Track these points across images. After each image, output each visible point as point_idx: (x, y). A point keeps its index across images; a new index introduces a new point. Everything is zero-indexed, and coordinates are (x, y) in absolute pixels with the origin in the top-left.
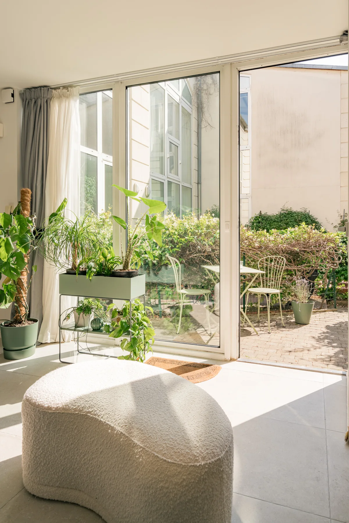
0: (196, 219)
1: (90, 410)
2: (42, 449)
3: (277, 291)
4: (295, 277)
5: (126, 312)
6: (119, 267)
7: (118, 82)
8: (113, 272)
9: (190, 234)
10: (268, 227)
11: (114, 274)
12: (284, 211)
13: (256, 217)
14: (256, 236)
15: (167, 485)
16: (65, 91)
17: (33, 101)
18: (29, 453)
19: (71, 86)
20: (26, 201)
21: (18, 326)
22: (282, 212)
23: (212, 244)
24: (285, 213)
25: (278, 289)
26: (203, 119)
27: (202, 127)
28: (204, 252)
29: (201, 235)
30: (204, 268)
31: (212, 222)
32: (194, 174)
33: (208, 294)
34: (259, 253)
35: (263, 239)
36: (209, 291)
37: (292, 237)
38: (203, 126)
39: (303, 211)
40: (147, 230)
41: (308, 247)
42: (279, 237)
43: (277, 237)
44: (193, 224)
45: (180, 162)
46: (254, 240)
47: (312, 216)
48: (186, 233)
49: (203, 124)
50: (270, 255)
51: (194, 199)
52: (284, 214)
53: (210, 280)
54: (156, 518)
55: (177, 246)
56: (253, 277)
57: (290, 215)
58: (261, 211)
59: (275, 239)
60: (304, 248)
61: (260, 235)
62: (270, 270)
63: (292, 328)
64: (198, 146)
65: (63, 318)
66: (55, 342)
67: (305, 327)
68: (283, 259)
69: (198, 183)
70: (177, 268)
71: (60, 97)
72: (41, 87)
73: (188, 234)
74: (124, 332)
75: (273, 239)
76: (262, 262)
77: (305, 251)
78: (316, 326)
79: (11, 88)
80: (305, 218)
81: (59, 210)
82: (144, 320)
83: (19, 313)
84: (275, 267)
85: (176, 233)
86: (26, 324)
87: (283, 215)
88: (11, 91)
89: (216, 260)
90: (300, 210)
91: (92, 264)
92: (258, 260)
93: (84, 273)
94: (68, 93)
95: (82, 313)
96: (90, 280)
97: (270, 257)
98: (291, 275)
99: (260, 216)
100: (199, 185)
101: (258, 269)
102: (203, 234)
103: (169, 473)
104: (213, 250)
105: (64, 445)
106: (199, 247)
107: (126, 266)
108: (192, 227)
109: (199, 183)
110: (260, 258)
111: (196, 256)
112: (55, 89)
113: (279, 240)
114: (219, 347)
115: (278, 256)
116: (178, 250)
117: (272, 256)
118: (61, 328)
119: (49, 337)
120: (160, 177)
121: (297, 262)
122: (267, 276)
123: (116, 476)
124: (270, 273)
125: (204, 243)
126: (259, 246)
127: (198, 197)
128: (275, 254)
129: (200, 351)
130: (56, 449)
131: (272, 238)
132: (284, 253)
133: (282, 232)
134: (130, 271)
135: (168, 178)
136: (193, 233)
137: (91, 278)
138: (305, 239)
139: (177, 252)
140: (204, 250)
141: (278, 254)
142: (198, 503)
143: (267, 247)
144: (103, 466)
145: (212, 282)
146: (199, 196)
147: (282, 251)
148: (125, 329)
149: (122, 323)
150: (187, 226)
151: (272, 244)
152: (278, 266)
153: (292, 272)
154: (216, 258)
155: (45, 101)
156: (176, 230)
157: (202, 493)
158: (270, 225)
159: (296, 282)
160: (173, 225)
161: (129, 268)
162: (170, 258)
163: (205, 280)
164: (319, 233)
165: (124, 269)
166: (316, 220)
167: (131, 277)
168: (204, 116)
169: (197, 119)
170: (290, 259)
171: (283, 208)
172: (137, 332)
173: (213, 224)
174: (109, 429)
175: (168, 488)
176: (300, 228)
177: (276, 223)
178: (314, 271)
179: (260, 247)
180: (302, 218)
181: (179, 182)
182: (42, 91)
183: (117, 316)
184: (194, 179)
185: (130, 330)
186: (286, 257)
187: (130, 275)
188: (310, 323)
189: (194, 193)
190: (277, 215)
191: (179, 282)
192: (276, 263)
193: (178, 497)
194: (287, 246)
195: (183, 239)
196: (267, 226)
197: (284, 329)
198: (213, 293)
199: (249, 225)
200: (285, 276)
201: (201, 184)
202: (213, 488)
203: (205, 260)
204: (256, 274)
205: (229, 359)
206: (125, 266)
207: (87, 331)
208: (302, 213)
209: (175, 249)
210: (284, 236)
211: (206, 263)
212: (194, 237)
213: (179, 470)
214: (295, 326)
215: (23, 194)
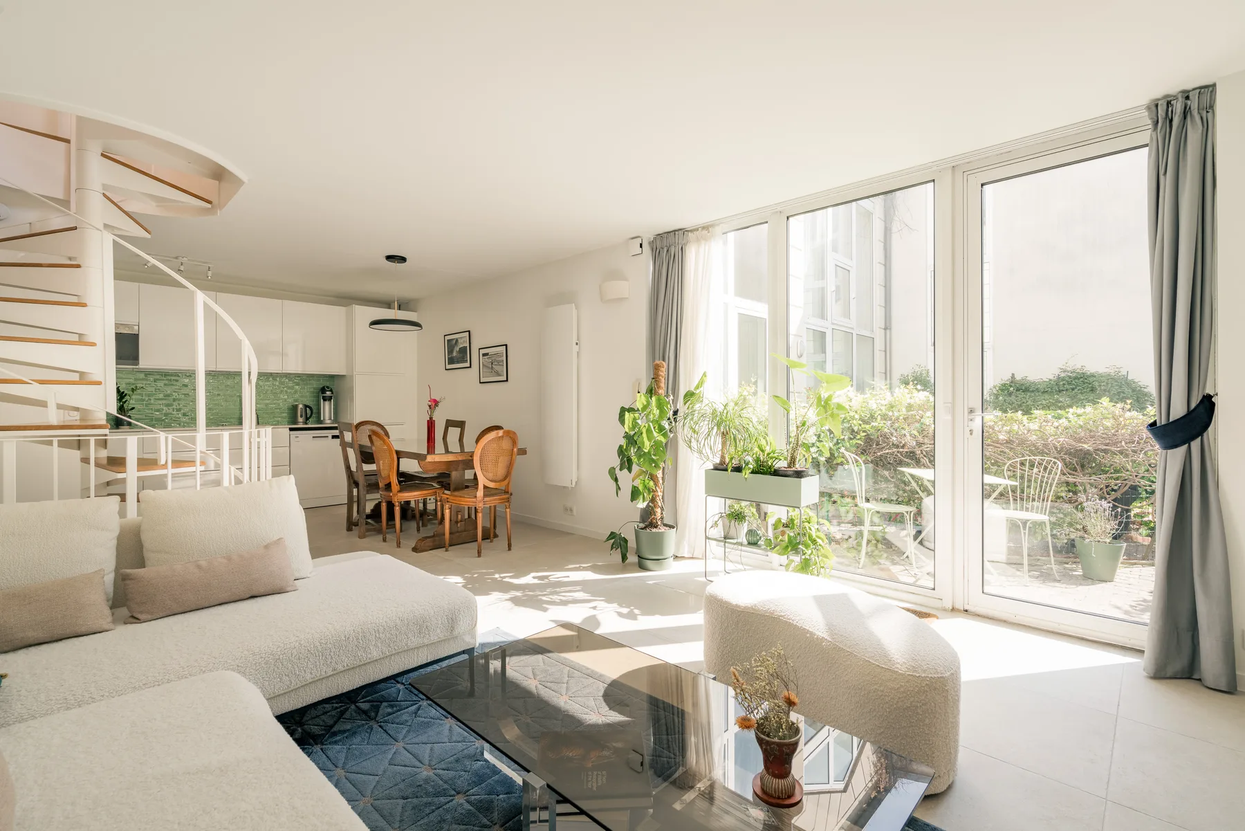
0: (889, 394)
1: (782, 614)
2: (730, 647)
3: (1044, 518)
4: (1082, 497)
5: (793, 524)
6: (782, 464)
7: (777, 212)
8: (775, 470)
9: (879, 418)
10: (1029, 403)
11: (776, 473)
12: (1066, 373)
13: (1004, 385)
14: (1001, 423)
15: (882, 689)
16: (705, 232)
17: (665, 250)
18: (716, 650)
19: (712, 226)
20: (660, 377)
21: (654, 530)
22: (1063, 375)
23: (917, 434)
24: (1070, 377)
25: (1045, 514)
26: (896, 218)
27: (893, 231)
28: (903, 447)
29: (898, 419)
30: (903, 472)
31: (917, 399)
32: (879, 313)
33: (911, 512)
34: (1007, 451)
35: (1015, 427)
36: (913, 509)
37: (1080, 425)
38: (894, 229)
39: (1112, 371)
40: (818, 414)
41: (1115, 444)
42: (1049, 424)
43: (1045, 423)
44: (884, 402)
45: (853, 295)
46: (996, 429)
47: (1134, 382)
48: (872, 417)
49: (895, 227)
50: (1030, 456)
51: (879, 357)
52: (1067, 379)
53: (914, 492)
54: (870, 720)
55: (858, 437)
56: (994, 491)
57: (1081, 380)
58: (1013, 374)
59: (1041, 427)
60: (1107, 445)
61: (1009, 420)
62: (1029, 481)
63: (1076, 584)
64: (885, 265)
65: (709, 525)
66: (692, 558)
67: (1104, 585)
68: (1055, 463)
69: (885, 329)
70: (858, 470)
71: (698, 240)
72: (675, 231)
73: (876, 419)
74: (791, 550)
75: (1037, 428)
76: (1014, 467)
77: (1105, 451)
78: (1128, 586)
79: (639, 237)
80: (1117, 385)
81: (697, 387)
82: (819, 538)
83: (655, 515)
84: (1040, 477)
85: (857, 416)
86: (662, 529)
87: (1063, 380)
88: (639, 241)
89: (925, 461)
90: (1106, 370)
91: (749, 459)
92: (1005, 464)
93: (738, 469)
94: (709, 234)
95: (733, 522)
96: (746, 479)
97: (1028, 458)
98: (1075, 493)
99: (1012, 382)
100: (888, 331)
101: (1005, 478)
102: (901, 418)
103: (883, 678)
104: (920, 444)
105: (755, 646)
106: (895, 439)
107: (793, 461)
108: (883, 408)
109: (887, 328)
110: (1009, 459)
111: (888, 453)
112: (691, 231)
113: (1050, 430)
114: (934, 589)
115: (1047, 458)
116: (859, 442)
117: (1033, 457)
118: (707, 538)
119: (686, 549)
120: (819, 324)
121: (1090, 469)
122: (1022, 492)
123: (818, 681)
124: (1029, 487)
125: (903, 432)
126: (1006, 440)
127: (885, 351)
128: (1042, 453)
129: (902, 591)
130: (745, 650)
131: (1034, 426)
132: (1059, 452)
133: (1059, 414)
134: (799, 469)
135: (833, 324)
136: (885, 417)
137: (746, 476)
138: (1107, 428)
139: (858, 446)
140: (901, 445)
141: (1047, 454)
142: (918, 713)
143: (1022, 442)
144: (801, 670)
145: (917, 496)
146: (887, 351)
147: (1056, 448)
148: (793, 546)
149: (789, 537)
150: (874, 407)
151: (1034, 436)
152: (1046, 475)
153: (1077, 488)
154: (925, 456)
155: (680, 248)
156: (856, 412)
157: (923, 704)
158: (1035, 399)
159: (1085, 504)
160: (851, 405)
161: (797, 466)
162: (847, 454)
163: (905, 491)
164: (1141, 417)
165: (789, 467)
166: (1145, 390)
167: (801, 478)
168: (896, 212)
169: (883, 219)
170: (1074, 465)
171: (1064, 367)
172: (810, 551)
173: (919, 402)
174: (807, 633)
175: (883, 691)
176: (1096, 409)
177: (1046, 396)
178: (1127, 488)
179: (1009, 442)
180: (1110, 385)
181: (852, 328)
182: (677, 236)
183: (782, 529)
184: (879, 321)
185: (800, 546)
186: (1063, 460)
187: (799, 474)
188: (1115, 580)
189: (879, 345)
190: (1050, 380)
191: (862, 490)
192: (1042, 470)
193: (895, 702)
194: (1066, 440)
195: (867, 427)
196: (1027, 402)
197: (1057, 584)
198: (919, 513)
199: (988, 399)
200: (1063, 494)
201: (890, 329)
202: (935, 704)
203: (905, 459)
204: (1000, 485)
205: (951, 608)
206: (791, 463)
207: (741, 544)
208: (1109, 375)
209: (854, 442)
210: (1061, 421)
211: (908, 465)
212: (885, 424)
213: (895, 676)
214: (1082, 582)
215: (656, 368)
